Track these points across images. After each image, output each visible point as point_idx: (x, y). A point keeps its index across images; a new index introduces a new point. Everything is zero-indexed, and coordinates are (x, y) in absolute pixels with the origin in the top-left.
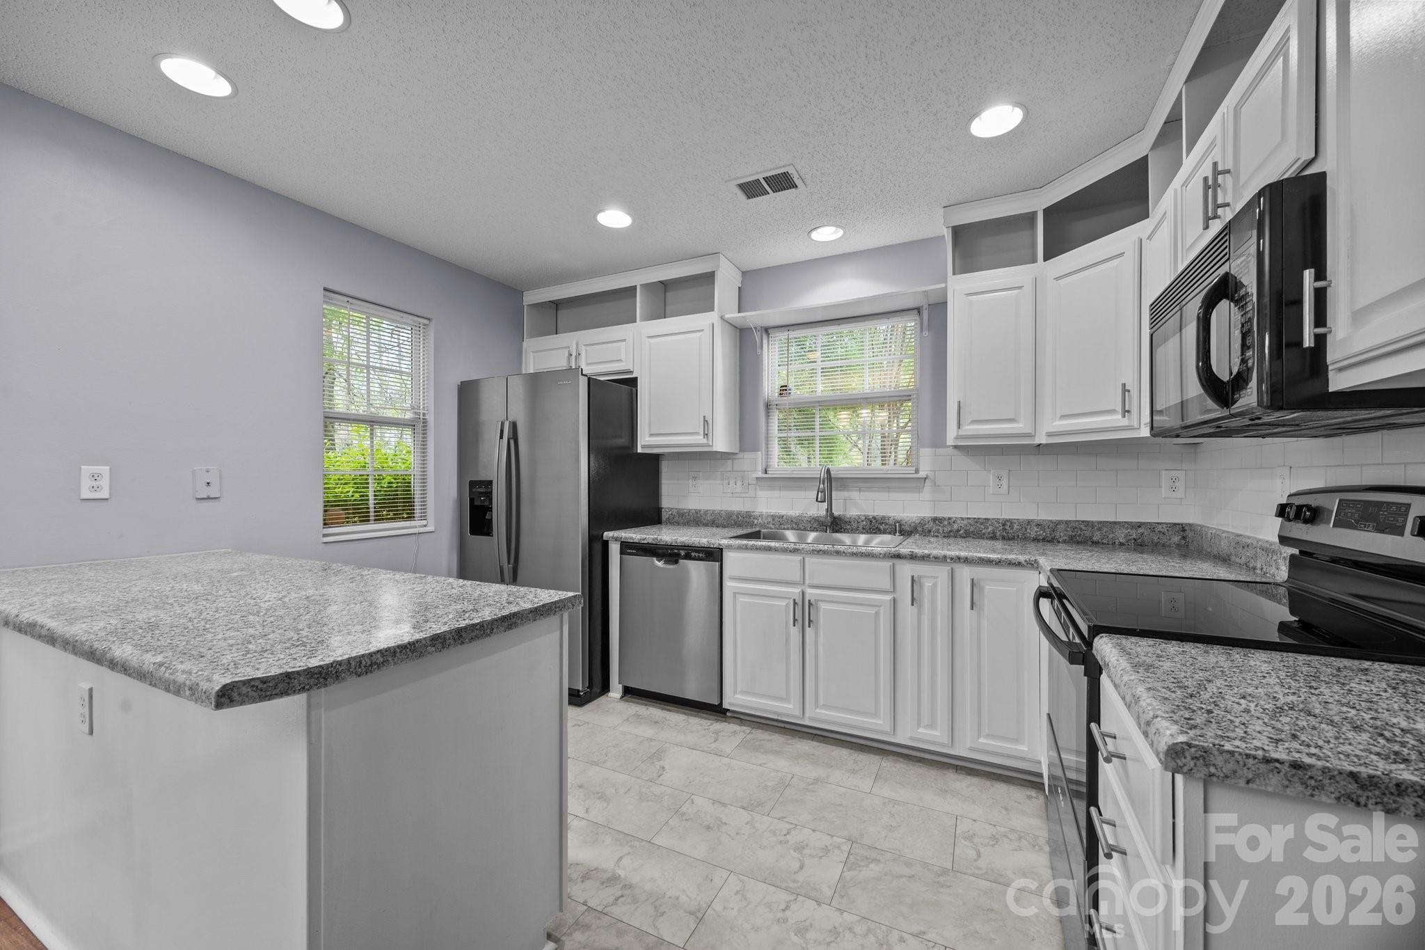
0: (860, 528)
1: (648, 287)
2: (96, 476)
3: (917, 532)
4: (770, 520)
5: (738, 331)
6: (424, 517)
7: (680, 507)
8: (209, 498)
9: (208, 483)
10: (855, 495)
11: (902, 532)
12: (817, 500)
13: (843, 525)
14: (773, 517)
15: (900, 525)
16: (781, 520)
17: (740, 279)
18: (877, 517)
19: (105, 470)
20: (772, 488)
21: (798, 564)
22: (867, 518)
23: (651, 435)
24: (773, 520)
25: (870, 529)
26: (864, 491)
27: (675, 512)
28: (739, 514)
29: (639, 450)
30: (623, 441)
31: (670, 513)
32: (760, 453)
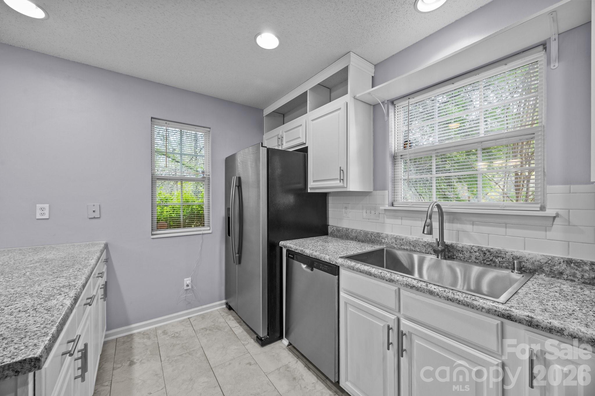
0: (473, 258)
1: (313, 89)
2: (43, 209)
3: (543, 271)
4: (394, 240)
5: (372, 107)
6: (209, 226)
7: (339, 225)
8: (94, 218)
9: (94, 211)
10: (468, 227)
11: (522, 270)
12: (423, 232)
13: (455, 253)
14: (396, 239)
15: (520, 263)
16: (401, 241)
17: (373, 70)
18: (492, 250)
19: (47, 206)
20: (396, 217)
21: (393, 294)
22: (480, 250)
23: (314, 181)
24: (396, 241)
25: (484, 260)
26: (477, 225)
27: (335, 228)
28: (372, 234)
29: (309, 191)
30: (301, 186)
31: (332, 229)
32: (387, 191)
